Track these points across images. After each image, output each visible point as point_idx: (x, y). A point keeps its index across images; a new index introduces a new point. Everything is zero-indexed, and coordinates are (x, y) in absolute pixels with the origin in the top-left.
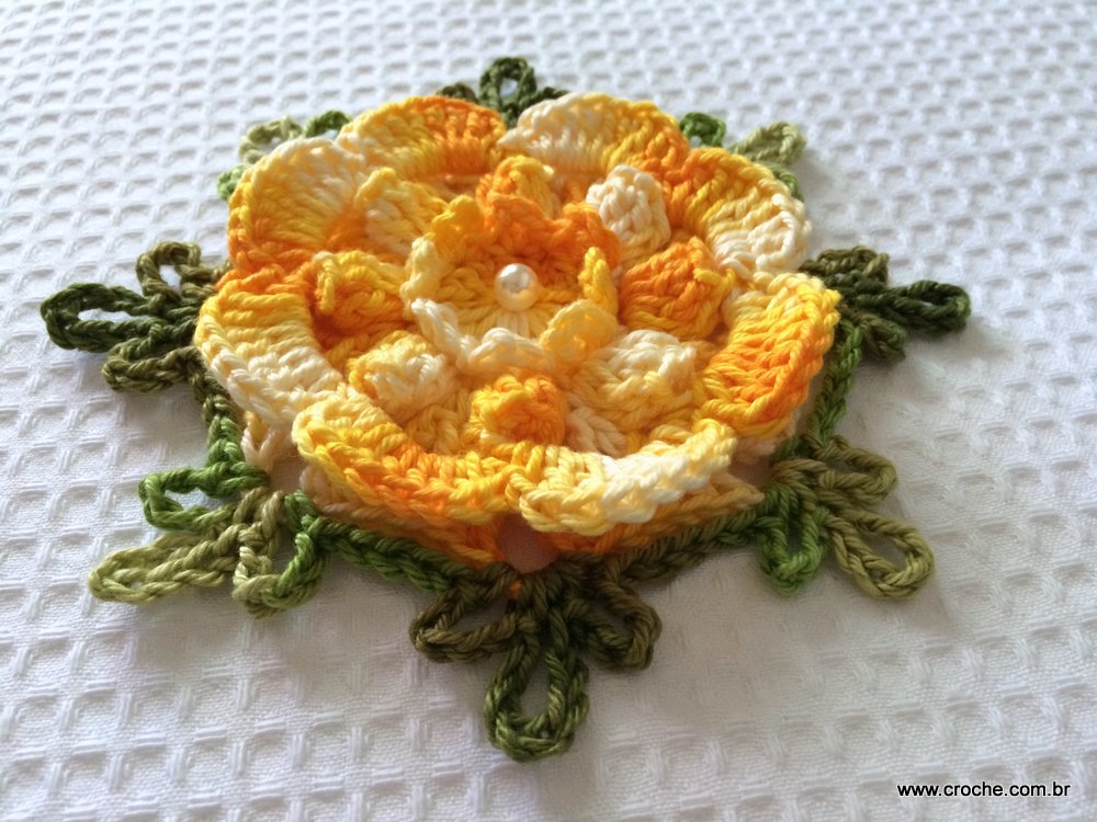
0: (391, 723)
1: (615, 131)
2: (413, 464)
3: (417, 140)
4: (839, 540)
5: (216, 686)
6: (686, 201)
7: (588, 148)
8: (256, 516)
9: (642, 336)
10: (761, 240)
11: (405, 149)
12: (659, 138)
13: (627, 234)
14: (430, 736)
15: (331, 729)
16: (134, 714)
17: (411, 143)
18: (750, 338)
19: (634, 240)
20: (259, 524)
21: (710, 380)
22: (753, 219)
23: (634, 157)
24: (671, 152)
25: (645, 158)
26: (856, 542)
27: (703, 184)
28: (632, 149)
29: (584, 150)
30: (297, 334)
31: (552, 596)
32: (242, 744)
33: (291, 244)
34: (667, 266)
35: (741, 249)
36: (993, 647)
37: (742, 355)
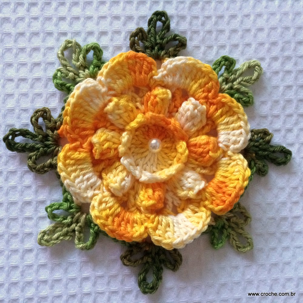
0: (115, 276)
1: (195, 76)
2: (123, 220)
3: (125, 76)
4: (231, 237)
5: (72, 264)
6: (214, 114)
7: (185, 82)
8: (79, 221)
9: (191, 176)
10: (234, 138)
11: (121, 81)
12: (210, 84)
13: (192, 127)
14: (124, 280)
15: (101, 277)
16: (52, 269)
17: (124, 78)
18: (222, 179)
19: (194, 129)
20: (80, 224)
21: (207, 194)
22: (233, 127)
23: (200, 90)
24: (213, 91)
25: (203, 92)
26: (235, 238)
27: (221, 108)
28: (200, 87)
29: (184, 82)
30: (89, 168)
31: (156, 252)
32: (80, 279)
33: (84, 129)
34: (203, 146)
35: (226, 141)
36: (261, 266)
37: (218, 186)
